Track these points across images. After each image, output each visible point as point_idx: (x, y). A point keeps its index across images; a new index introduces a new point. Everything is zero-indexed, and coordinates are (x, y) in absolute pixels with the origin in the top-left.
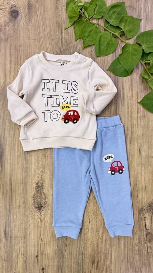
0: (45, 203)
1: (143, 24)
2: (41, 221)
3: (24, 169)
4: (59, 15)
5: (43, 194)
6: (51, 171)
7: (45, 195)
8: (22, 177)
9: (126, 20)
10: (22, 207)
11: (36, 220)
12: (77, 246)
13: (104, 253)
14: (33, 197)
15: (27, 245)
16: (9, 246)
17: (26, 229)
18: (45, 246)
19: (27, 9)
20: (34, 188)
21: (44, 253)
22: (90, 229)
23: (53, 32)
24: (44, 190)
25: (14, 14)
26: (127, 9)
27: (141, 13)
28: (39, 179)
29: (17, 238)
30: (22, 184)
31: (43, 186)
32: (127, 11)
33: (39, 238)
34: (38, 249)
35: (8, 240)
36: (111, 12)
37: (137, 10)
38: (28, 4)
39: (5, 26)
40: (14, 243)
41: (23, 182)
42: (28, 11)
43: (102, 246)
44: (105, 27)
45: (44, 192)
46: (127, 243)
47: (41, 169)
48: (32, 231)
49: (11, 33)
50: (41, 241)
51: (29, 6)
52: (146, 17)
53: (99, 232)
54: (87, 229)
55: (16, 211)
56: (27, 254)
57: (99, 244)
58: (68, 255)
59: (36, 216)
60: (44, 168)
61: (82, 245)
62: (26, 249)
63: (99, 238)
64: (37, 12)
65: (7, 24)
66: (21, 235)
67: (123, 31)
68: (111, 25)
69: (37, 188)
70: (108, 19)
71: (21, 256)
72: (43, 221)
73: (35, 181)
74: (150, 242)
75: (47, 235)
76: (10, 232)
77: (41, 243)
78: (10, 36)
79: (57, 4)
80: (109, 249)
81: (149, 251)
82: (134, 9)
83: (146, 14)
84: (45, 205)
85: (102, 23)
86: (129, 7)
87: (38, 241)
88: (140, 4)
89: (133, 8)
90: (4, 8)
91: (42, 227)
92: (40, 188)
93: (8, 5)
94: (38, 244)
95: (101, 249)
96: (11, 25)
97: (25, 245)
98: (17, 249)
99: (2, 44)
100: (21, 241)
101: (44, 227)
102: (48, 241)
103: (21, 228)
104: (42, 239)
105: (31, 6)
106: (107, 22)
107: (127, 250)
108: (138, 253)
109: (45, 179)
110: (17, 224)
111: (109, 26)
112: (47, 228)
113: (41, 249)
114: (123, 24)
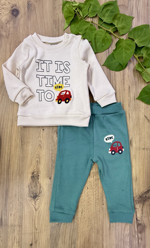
0: (40, 193)
1: (134, 21)
2: (36, 210)
3: (21, 159)
4: (56, 14)
5: (38, 183)
6: (46, 161)
7: (40, 185)
8: (18, 167)
9: (119, 18)
10: (18, 196)
11: (31, 209)
12: (70, 236)
13: (96, 243)
14: (29, 187)
15: (22, 234)
16: (5, 234)
17: (21, 218)
18: (39, 235)
19: (26, 8)
20: (30, 178)
21: (38, 241)
22: (83, 219)
23: (50, 30)
24: (39, 179)
25: (15, 13)
26: (119, 8)
27: (132, 12)
28: (35, 168)
29: (13, 226)
30: (19, 173)
31: (38, 176)
32: (120, 10)
33: (33, 227)
34: (32, 238)
35: (4, 228)
36: (105, 10)
37: (129, 9)
38: (28, 3)
39: (6, 24)
40: (9, 231)
41: (19, 171)
42: (27, 10)
43: (94, 236)
44: (99, 25)
45: (39, 182)
46: (119, 233)
47: (37, 159)
48: (27, 220)
49: (12, 30)
50: (35, 230)
51: (28, 5)
52: (138, 15)
53: (91, 222)
54: (80, 219)
55: (12, 199)
56: (22, 242)
57: (91, 234)
58: (61, 244)
59: (31, 205)
60: (39, 158)
61: (75, 234)
62: (21, 237)
63: (91, 228)
64: (36, 10)
65: (8, 22)
66: (17, 223)
67: (116, 28)
68: (104, 23)
69: (33, 177)
70: (101, 17)
71: (16, 244)
72: (38, 209)
73: (31, 170)
74: (141, 232)
75: (41, 223)
76: (6, 220)
77: (35, 231)
78: (11, 33)
79: (54, 3)
80: (101, 239)
81: (139, 242)
82: (127, 8)
83: (137, 12)
84: (39, 194)
85: (96, 21)
86: (121, 6)
87: (32, 230)
88: (132, 3)
89: (125, 7)
90: (5, 7)
91: (37, 216)
92: (35, 178)
93: (9, 4)
94: (32, 233)
95: (93, 239)
96: (12, 23)
97: (20, 232)
98: (13, 237)
99: (3, 40)
100: (16, 229)
101: (39, 216)
102: (42, 230)
103: (16, 216)
104: (37, 227)
105: (31, 5)
106: (101, 20)
107: (118, 241)
108: (129, 243)
109: (41, 169)
110: (13, 212)
111: (103, 24)
112: (42, 217)
113: (35, 238)
114: (116, 21)
